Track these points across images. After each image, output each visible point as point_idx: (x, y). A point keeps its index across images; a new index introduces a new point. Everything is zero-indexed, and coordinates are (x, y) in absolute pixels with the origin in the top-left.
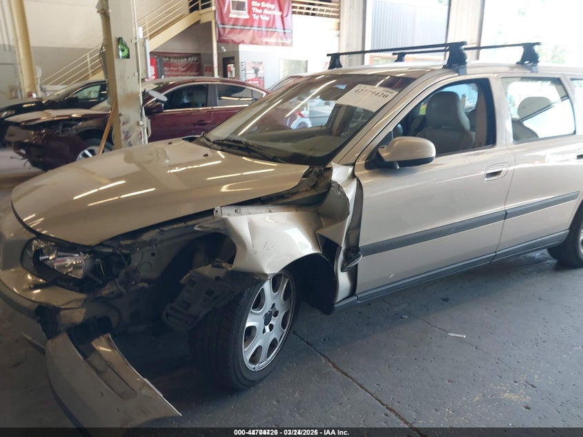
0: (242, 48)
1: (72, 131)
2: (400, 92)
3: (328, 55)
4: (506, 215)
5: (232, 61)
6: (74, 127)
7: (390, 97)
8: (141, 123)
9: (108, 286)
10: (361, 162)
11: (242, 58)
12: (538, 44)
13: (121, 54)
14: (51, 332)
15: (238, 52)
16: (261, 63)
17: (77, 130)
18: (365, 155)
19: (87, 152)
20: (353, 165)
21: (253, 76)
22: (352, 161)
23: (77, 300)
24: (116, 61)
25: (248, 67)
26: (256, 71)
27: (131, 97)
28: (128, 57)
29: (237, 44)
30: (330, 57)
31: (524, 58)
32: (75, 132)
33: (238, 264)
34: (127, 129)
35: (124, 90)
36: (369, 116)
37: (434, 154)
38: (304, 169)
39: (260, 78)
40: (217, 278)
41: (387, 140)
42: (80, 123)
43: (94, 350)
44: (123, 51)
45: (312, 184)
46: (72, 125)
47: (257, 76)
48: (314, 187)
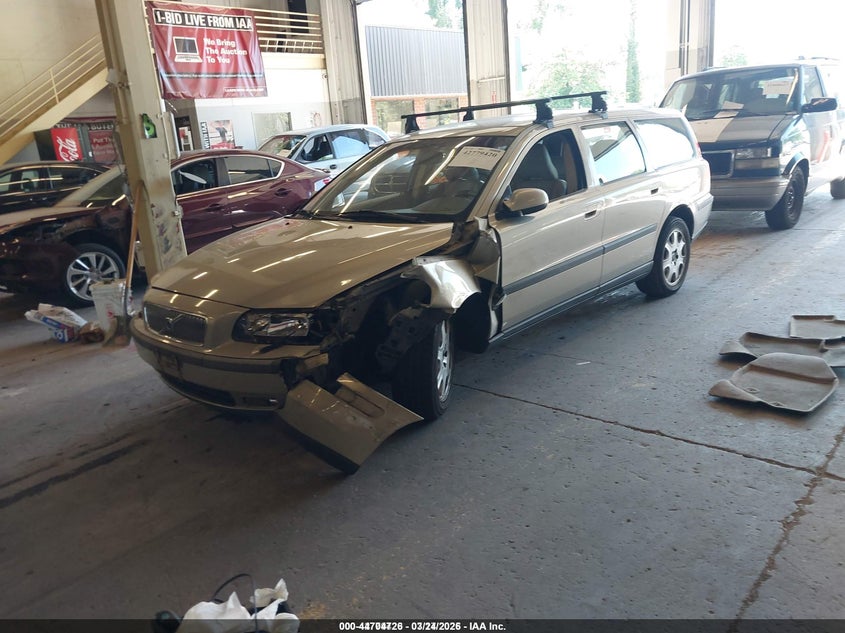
0: (199, 103)
1: (56, 237)
2: (506, 150)
3: (403, 117)
4: (604, 250)
5: (185, 123)
6: (57, 231)
7: (499, 156)
8: (177, 213)
9: (325, 340)
10: (492, 215)
11: (200, 118)
12: (605, 93)
13: (147, 133)
14: (292, 384)
15: (194, 109)
16: (228, 121)
17: (62, 234)
18: (494, 208)
19: (78, 261)
20: (486, 217)
21: (220, 140)
22: (485, 215)
23: (314, 350)
24: (142, 141)
25: (210, 129)
26: (223, 133)
27: (161, 184)
28: (155, 136)
29: (192, 100)
30: (406, 119)
31: (594, 107)
32: (59, 237)
33: (435, 301)
34: (162, 222)
35: (154, 175)
36: (486, 175)
37: (547, 201)
38: (450, 225)
39: (229, 142)
40: (415, 318)
41: (507, 193)
42: (65, 226)
43: (340, 385)
44: (148, 129)
45: (458, 237)
46: (55, 229)
47: (224, 140)
48: (461, 240)
